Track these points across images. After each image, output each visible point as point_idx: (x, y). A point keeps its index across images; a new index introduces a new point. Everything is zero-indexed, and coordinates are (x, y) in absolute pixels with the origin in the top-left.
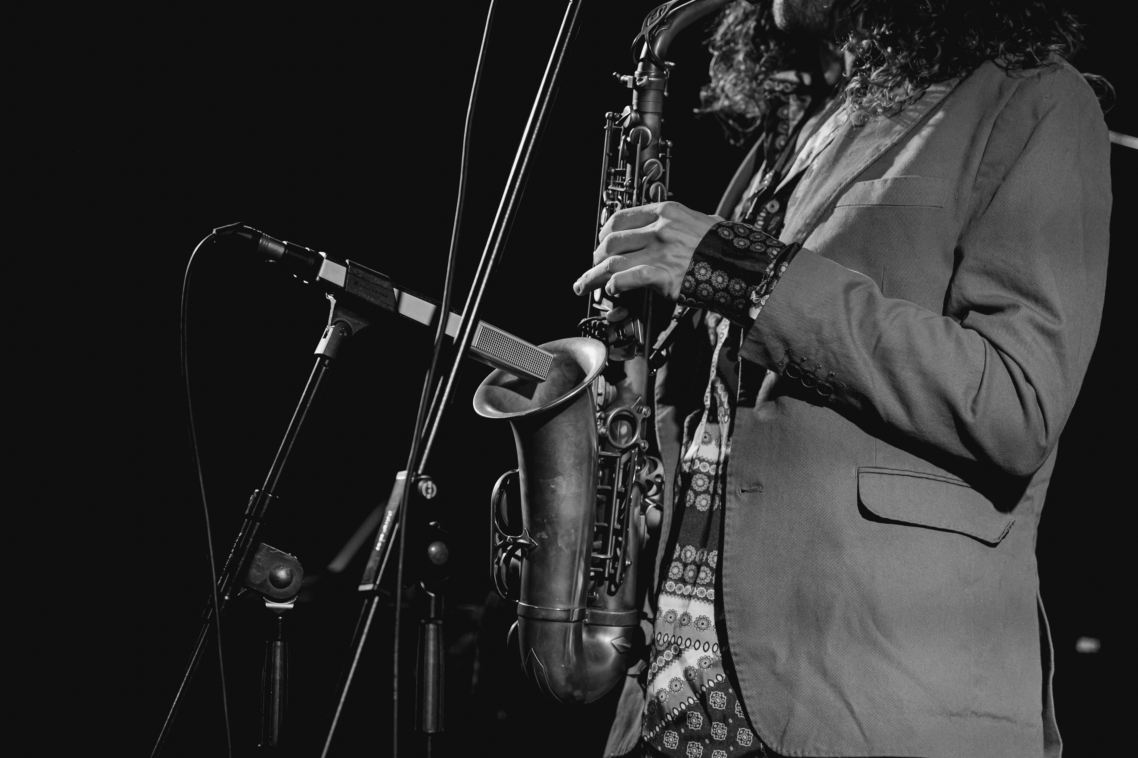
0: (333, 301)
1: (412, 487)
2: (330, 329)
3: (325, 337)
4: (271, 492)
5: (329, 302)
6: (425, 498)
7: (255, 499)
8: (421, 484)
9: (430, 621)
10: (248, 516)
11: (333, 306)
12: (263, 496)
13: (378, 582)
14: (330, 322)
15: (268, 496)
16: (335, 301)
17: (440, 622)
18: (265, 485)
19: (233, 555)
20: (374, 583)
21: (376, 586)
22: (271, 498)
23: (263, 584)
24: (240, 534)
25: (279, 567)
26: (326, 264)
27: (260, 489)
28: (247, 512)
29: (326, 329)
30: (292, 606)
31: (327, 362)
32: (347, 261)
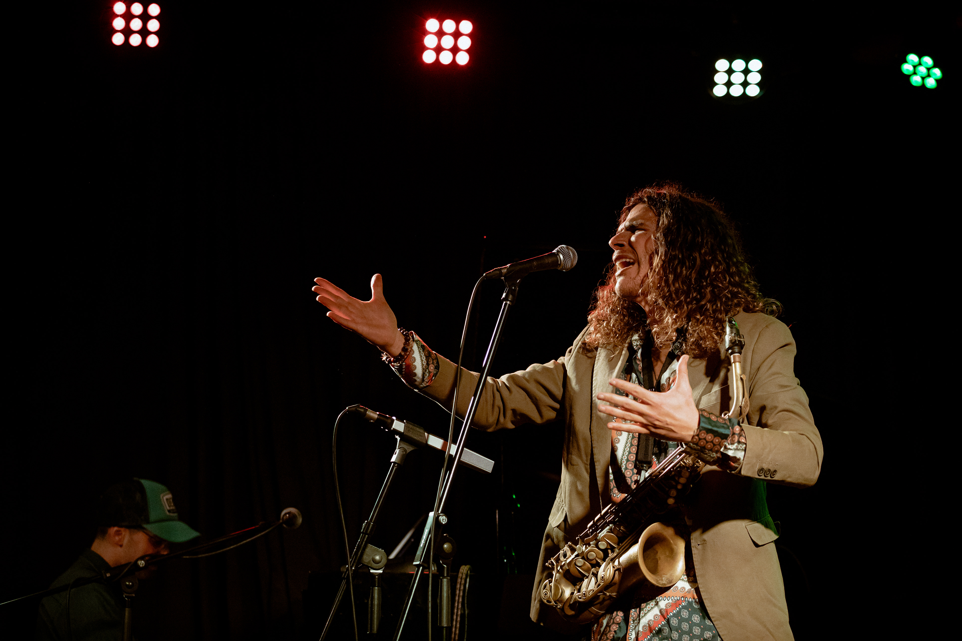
0: (399, 439)
1: (436, 519)
2: (397, 451)
3: (395, 454)
4: (373, 522)
5: (397, 439)
6: (442, 523)
7: (366, 525)
8: (440, 517)
9: (444, 577)
10: (363, 533)
11: (398, 441)
12: (368, 524)
13: (422, 561)
14: (397, 447)
15: (371, 524)
16: (400, 438)
17: (449, 578)
18: (370, 519)
19: (356, 549)
20: (420, 561)
21: (421, 562)
22: (372, 524)
23: (369, 562)
24: (359, 540)
25: (376, 555)
26: (396, 422)
27: (368, 521)
28: (362, 531)
29: (396, 451)
30: (382, 572)
31: (396, 465)
32: (405, 421)
